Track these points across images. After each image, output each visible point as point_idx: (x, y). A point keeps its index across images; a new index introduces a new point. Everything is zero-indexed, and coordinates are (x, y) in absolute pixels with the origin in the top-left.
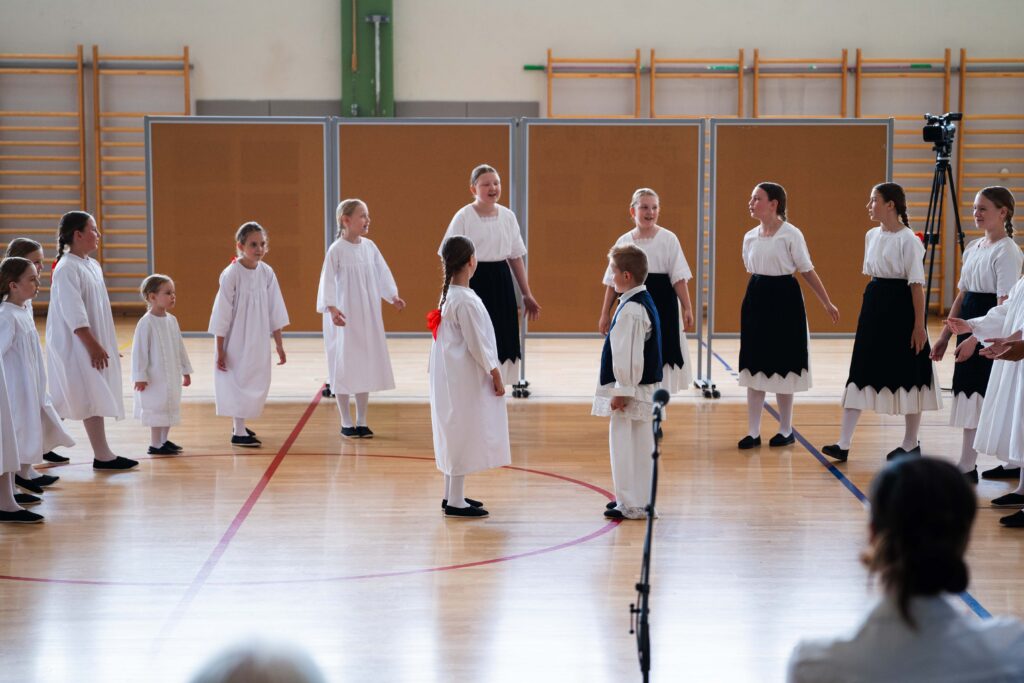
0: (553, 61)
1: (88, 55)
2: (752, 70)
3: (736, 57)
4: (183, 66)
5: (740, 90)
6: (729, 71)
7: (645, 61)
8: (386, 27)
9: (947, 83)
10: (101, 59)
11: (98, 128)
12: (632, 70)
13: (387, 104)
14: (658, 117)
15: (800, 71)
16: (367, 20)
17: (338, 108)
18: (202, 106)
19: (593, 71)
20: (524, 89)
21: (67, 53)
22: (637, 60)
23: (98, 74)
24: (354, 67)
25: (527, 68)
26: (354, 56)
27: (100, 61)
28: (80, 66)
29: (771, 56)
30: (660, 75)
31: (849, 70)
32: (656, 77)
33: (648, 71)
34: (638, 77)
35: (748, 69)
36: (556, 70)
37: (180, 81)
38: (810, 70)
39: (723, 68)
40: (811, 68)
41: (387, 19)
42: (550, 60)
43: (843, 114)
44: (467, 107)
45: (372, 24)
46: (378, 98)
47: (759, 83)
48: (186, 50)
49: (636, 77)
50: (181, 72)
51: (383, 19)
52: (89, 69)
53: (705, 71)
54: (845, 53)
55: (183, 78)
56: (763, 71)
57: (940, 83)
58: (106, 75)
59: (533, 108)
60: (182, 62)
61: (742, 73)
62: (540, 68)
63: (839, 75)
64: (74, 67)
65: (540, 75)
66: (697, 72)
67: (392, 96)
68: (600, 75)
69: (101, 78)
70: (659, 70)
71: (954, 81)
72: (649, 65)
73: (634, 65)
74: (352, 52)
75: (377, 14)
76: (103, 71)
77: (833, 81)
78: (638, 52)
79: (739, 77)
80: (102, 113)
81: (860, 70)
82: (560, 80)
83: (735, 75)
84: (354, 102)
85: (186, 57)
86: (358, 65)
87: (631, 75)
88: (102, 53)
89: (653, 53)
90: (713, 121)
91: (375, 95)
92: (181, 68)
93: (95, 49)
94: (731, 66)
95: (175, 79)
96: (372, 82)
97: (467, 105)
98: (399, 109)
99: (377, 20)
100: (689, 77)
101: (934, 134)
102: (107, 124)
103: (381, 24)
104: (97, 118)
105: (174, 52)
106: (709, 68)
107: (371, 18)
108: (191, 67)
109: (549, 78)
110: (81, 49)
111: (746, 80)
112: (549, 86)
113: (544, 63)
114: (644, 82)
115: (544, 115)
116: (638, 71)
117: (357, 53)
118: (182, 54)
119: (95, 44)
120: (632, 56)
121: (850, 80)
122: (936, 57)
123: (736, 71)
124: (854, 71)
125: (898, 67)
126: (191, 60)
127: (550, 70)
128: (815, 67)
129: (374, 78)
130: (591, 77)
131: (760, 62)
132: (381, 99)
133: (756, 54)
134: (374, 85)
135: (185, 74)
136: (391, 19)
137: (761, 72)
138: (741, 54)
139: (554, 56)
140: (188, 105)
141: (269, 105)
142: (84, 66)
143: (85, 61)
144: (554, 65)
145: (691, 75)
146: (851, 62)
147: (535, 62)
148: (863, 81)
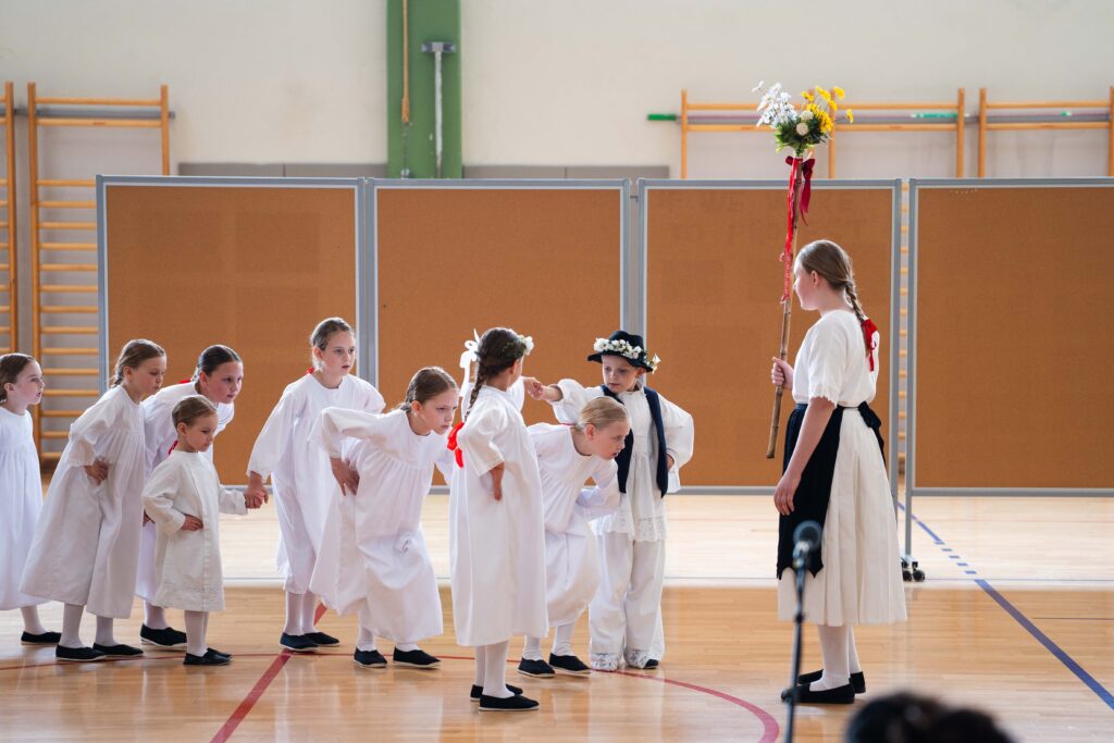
0: (689, 108)
1: (21, 98)
2: (976, 119)
3: (954, 101)
4: (161, 115)
5: (959, 148)
6: (943, 120)
8: (451, 57)
10: (43, 102)
11: (35, 202)
13: (449, 163)
15: (1049, 120)
16: (424, 49)
17: (383, 171)
18: (184, 168)
19: (747, 121)
20: (648, 148)
23: (36, 125)
24: (405, 116)
25: (653, 118)
26: (405, 100)
27: (39, 106)
28: (9, 113)
29: (1007, 96)
30: (841, 126)
32: (838, 130)
35: (971, 118)
36: (694, 120)
37: (157, 135)
38: (1063, 118)
39: (934, 116)
40: (1064, 115)
41: (453, 48)
42: (684, 106)
44: (566, 171)
45: (431, 55)
46: (439, 162)
47: (987, 137)
48: (164, 90)
50: (157, 123)
51: (446, 48)
52: (24, 117)
53: (908, 120)
55: (159, 131)
56: (992, 119)
58: (45, 125)
59: (664, 171)
60: (158, 108)
61: (962, 123)
62: (672, 118)
63: (1106, 124)
65: (670, 125)
66: (897, 122)
67: (459, 159)
68: (756, 127)
69: (40, 130)
74: (402, 97)
75: (438, 40)
76: (42, 121)
77: (1096, 134)
79: (957, 129)
80: (41, 180)
82: (698, 135)
83: (953, 126)
84: (405, 168)
85: (163, 101)
86: (411, 116)
88: (40, 94)
89: (833, 94)
90: (913, 182)
91: (435, 157)
92: (156, 116)
93: (32, 88)
94: (946, 113)
95: (150, 133)
96: (431, 137)
98: (466, 172)
99: (438, 49)
100: (886, 130)
102: (49, 196)
103: (443, 55)
104: (35, 186)
105: (143, 92)
106: (914, 116)
107: (430, 46)
108: (171, 115)
109: (684, 132)
110: (10, 87)
111: (967, 134)
112: (683, 143)
113: (675, 108)
117: (410, 97)
118: (158, 97)
119: (32, 81)
123: (954, 120)
126: (172, 106)
127: (686, 121)
128: (1069, 114)
129: (434, 132)
130: (743, 129)
131: (988, 107)
132: (443, 161)
133: (982, 96)
134: (434, 142)
135: (161, 126)
136: (458, 48)
137: (988, 122)
138: (961, 95)
139: (690, 101)
140: (166, 169)
141: (285, 169)
142: (15, 112)
143: (16, 106)
144: (691, 113)
145: (887, 126)
147: (663, 110)
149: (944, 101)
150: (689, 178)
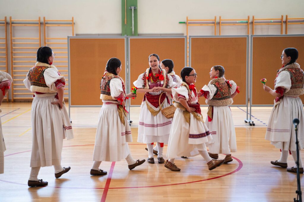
1: (42, 20)
2: (252, 23)
3: (247, 19)
4: (72, 23)
5: (248, 29)
6: (245, 23)
7: (218, 20)
8: (135, 10)
10: (46, 21)
11: (45, 43)
13: (136, 33)
15: (268, 23)
16: (130, 8)
17: (121, 35)
18: (77, 35)
19: (201, 23)
20: (178, 30)
21: (35, 19)
22: (215, 20)
23: (45, 26)
24: (125, 23)
25: (180, 23)
26: (126, 19)
27: (46, 22)
28: (39, 24)
30: (222, 24)
31: (284, 22)
32: (221, 25)
33: (219, 23)
34: (216, 25)
36: (189, 23)
37: (71, 28)
38: (271, 22)
39: (243, 22)
40: (271, 21)
41: (136, 8)
42: (187, 20)
45: (131, 9)
46: (133, 33)
47: (254, 27)
48: (73, 18)
49: (215, 25)
50: (71, 25)
51: (135, 8)
52: (43, 24)
54: (282, 17)
55: (72, 27)
56: (256, 23)
58: (47, 26)
59: (183, 34)
60: (71, 22)
61: (249, 23)
62: (184, 23)
63: (280, 23)
64: (37, 24)
65: (184, 24)
66: (234, 23)
67: (137, 32)
68: (203, 24)
70: (222, 23)
72: (219, 21)
73: (214, 21)
74: (125, 18)
75: (133, 6)
76: (47, 25)
77: (278, 26)
78: (215, 17)
79: (248, 25)
80: (46, 38)
81: (287, 22)
82: (190, 27)
83: (247, 24)
84: (126, 33)
85: (73, 21)
86: (127, 22)
87: (213, 24)
88: (46, 19)
89: (220, 17)
91: (132, 32)
93: (44, 18)
94: (245, 21)
95: (70, 27)
96: (131, 27)
98: (139, 35)
99: (133, 8)
102: (48, 41)
103: (134, 10)
104: (45, 39)
105: (68, 18)
106: (238, 22)
107: (131, 7)
108: (74, 23)
109: (187, 26)
110: (40, 18)
111: (250, 26)
112: (187, 28)
113: (185, 21)
114: (217, 27)
116: (215, 23)
117: (127, 19)
118: (71, 19)
119: (44, 16)
120: (214, 19)
121: (284, 25)
123: (247, 23)
124: (286, 22)
125: (300, 21)
126: (74, 21)
129: (132, 26)
130: (201, 25)
131: (255, 20)
132: (134, 33)
133: (253, 17)
134: (132, 29)
135: (72, 26)
136: (137, 8)
137: (255, 23)
138: (249, 17)
139: (189, 19)
140: (73, 35)
142: (41, 23)
143: (41, 22)
144: (188, 22)
145: (232, 24)
146: (284, 19)
147: (183, 21)
148: (288, 26)
149: (245, 18)
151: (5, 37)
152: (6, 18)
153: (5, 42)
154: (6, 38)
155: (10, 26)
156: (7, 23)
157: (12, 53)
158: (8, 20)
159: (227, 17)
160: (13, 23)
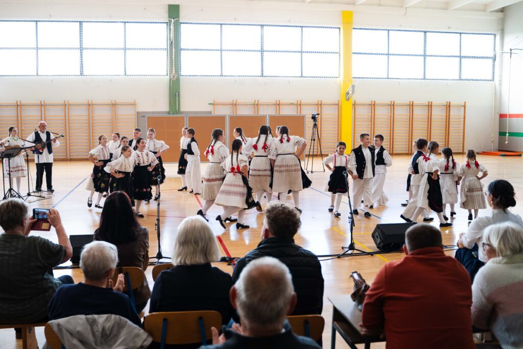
1: (113, 102)
2: (257, 105)
4: (134, 104)
7: (235, 102)
8: (179, 95)
9: (297, 107)
11: (116, 118)
12: (232, 104)
14: (237, 114)
15: (268, 105)
17: (169, 113)
18: (138, 112)
19: (224, 104)
20: (208, 108)
21: (108, 101)
23: (115, 106)
24: (172, 104)
25: (209, 104)
27: (116, 104)
30: (238, 105)
33: (236, 104)
34: (233, 106)
36: (216, 104)
39: (251, 104)
43: (276, 113)
45: (176, 95)
47: (259, 107)
51: (178, 93)
57: (296, 107)
59: (211, 112)
63: (276, 105)
64: (110, 105)
65: (212, 105)
66: (246, 105)
67: (180, 110)
71: (299, 107)
74: (171, 101)
76: (117, 106)
77: (274, 107)
78: (233, 101)
80: (116, 115)
82: (216, 107)
83: (254, 106)
84: (172, 112)
88: (116, 102)
91: (177, 110)
95: (133, 107)
96: (176, 107)
97: (196, 112)
98: (182, 113)
100: (244, 106)
101: (314, 118)
102: (118, 117)
105: (131, 101)
106: (248, 104)
107: (176, 93)
108: (136, 105)
109: (214, 106)
111: (256, 106)
112: (214, 108)
114: (235, 107)
115: (213, 114)
117: (173, 101)
118: (134, 102)
119: (115, 100)
121: (278, 107)
122: (295, 102)
123: (254, 104)
124: (279, 104)
125: (288, 104)
126: (136, 103)
127: (214, 104)
128: (270, 104)
130: (223, 106)
131: (259, 103)
132: (178, 112)
133: (258, 101)
137: (259, 105)
138: (255, 101)
139: (215, 101)
140: (135, 112)
141: (153, 113)
142: (113, 105)
146: (278, 103)
147: (211, 103)
148: (280, 107)
149: (253, 102)
150: (216, 114)
151: (87, 115)
152: (88, 101)
153: (87, 118)
154: (89, 116)
155: (91, 107)
156: (89, 105)
157: (92, 125)
158: (90, 103)
159: (241, 100)
160: (93, 105)
